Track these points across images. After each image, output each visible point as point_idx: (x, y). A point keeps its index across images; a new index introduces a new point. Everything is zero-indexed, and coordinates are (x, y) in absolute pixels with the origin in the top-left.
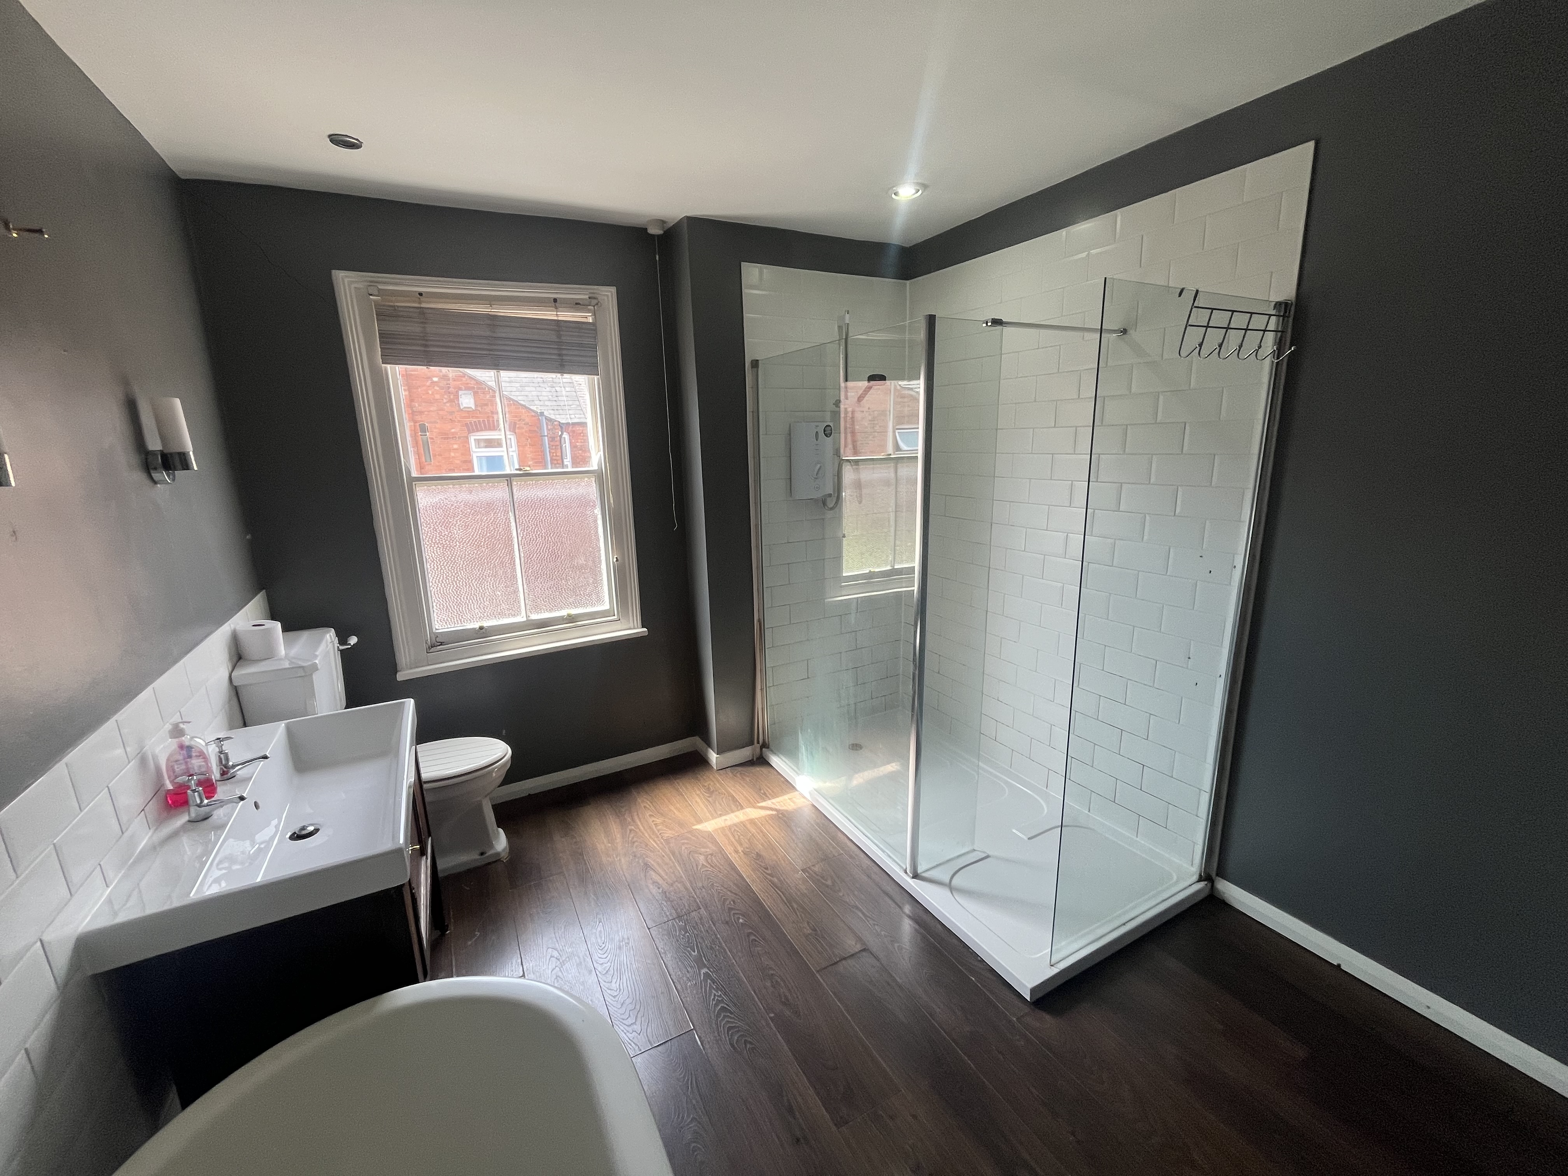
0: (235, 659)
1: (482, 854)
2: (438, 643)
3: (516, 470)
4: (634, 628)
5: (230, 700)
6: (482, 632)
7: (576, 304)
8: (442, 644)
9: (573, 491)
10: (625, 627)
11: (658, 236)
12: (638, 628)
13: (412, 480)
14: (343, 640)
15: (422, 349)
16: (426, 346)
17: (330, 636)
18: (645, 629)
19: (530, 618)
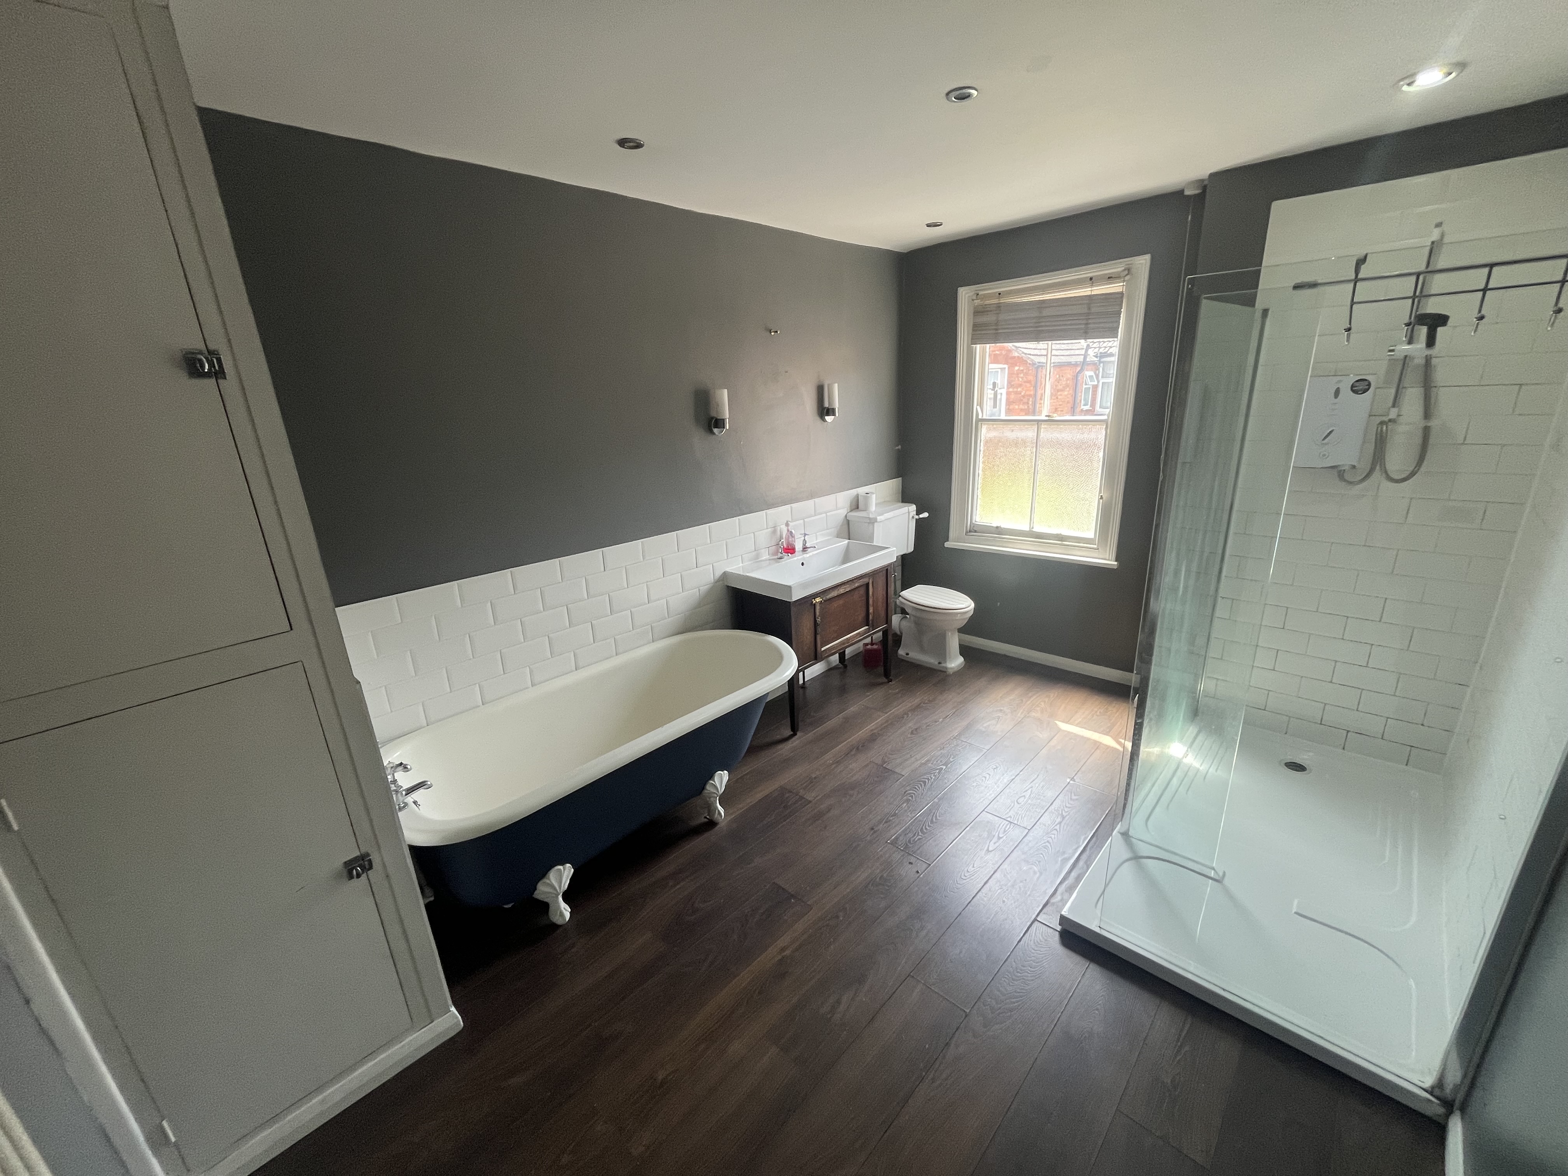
0: (854, 507)
1: (939, 663)
2: (974, 530)
3: (1046, 416)
4: (1109, 560)
5: (842, 525)
6: (999, 531)
7: (1109, 278)
8: (975, 532)
9: (1086, 436)
10: (1101, 556)
11: (1195, 195)
12: (1111, 560)
13: (979, 420)
14: (918, 513)
15: (994, 332)
16: (996, 330)
17: (913, 508)
18: (1116, 563)
19: (1034, 530)
